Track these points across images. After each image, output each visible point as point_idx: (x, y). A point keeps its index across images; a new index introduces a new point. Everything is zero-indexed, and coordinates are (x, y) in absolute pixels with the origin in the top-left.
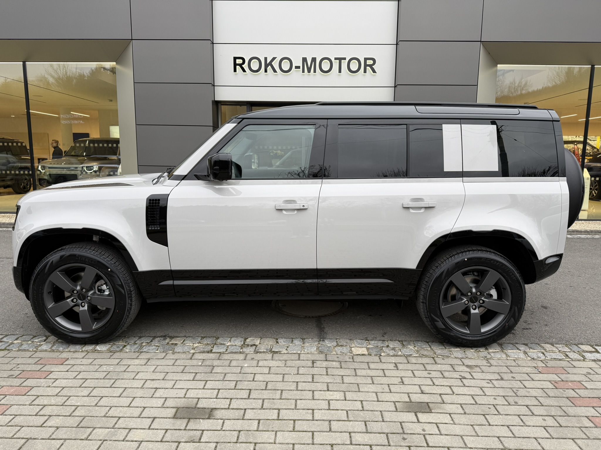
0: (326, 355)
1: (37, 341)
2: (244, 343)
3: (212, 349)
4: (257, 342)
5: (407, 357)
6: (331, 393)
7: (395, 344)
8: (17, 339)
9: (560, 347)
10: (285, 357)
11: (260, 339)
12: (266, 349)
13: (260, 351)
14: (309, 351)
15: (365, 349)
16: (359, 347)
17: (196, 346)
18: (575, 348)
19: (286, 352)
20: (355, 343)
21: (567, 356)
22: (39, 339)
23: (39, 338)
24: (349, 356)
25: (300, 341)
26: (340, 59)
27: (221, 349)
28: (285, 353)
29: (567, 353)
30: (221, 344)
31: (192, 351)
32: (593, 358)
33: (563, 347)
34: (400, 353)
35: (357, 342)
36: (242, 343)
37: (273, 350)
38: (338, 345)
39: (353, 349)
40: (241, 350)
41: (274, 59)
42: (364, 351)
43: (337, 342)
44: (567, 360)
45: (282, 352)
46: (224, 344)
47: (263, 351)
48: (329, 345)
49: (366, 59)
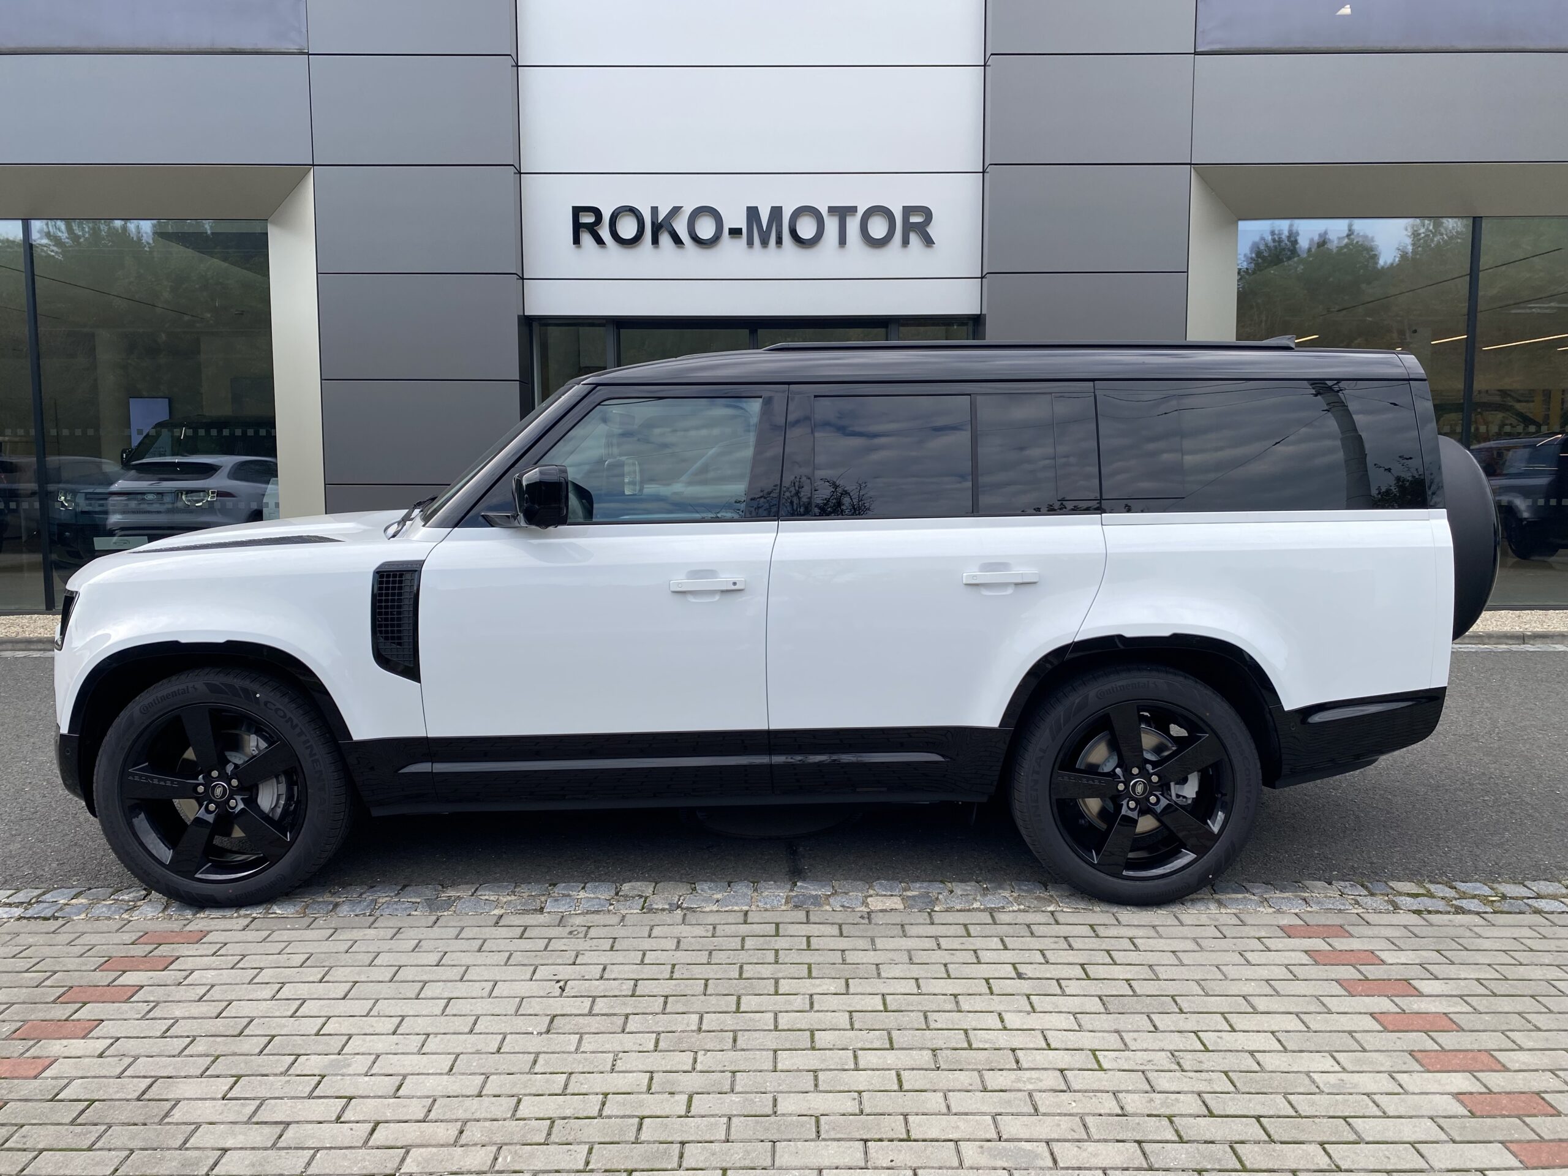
0: (808, 912)
1: (126, 898)
2: (617, 894)
3: (543, 905)
4: (647, 889)
5: (991, 912)
6: (818, 981)
7: (969, 888)
8: (76, 896)
9: (1346, 887)
10: (711, 919)
11: (654, 884)
12: (670, 904)
13: (656, 907)
14: (768, 906)
15: (897, 900)
16: (885, 895)
17: (505, 900)
18: (1379, 887)
19: (715, 908)
20: (876, 888)
21: (1357, 903)
22: (131, 895)
23: (130, 893)
24: (859, 915)
25: (747, 886)
26: (842, 213)
27: (564, 905)
28: (711, 911)
29: (1359, 898)
30: (564, 895)
31: (497, 912)
32: (1415, 908)
33: (1352, 886)
34: (976, 905)
35: (881, 884)
36: (613, 893)
37: (685, 905)
38: (835, 893)
39: (869, 899)
40: (611, 908)
41: (676, 211)
42: (896, 903)
43: (833, 887)
44: (1356, 911)
45: (707, 909)
46: (569, 895)
47: (660, 907)
48: (814, 893)
49: (908, 211)
